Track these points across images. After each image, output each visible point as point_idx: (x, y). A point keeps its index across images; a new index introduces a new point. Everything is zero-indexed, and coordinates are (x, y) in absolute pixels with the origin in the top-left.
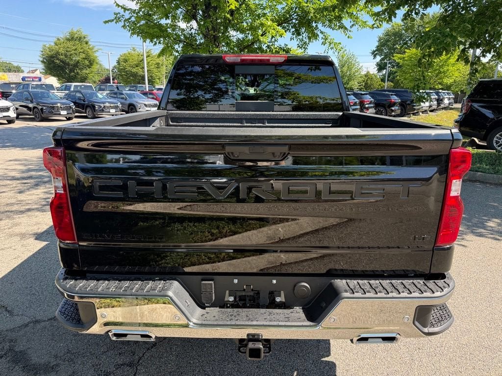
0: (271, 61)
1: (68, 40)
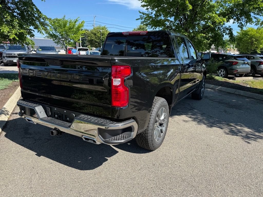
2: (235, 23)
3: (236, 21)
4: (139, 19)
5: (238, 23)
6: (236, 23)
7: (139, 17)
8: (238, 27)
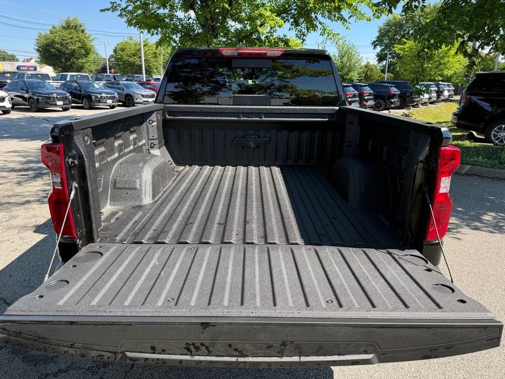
0: (268, 55)
1: (64, 28)
2: (292, 30)
3: (293, 27)
4: (108, 10)
5: (296, 31)
6: (294, 30)
7: (109, 6)
8: (296, 37)
